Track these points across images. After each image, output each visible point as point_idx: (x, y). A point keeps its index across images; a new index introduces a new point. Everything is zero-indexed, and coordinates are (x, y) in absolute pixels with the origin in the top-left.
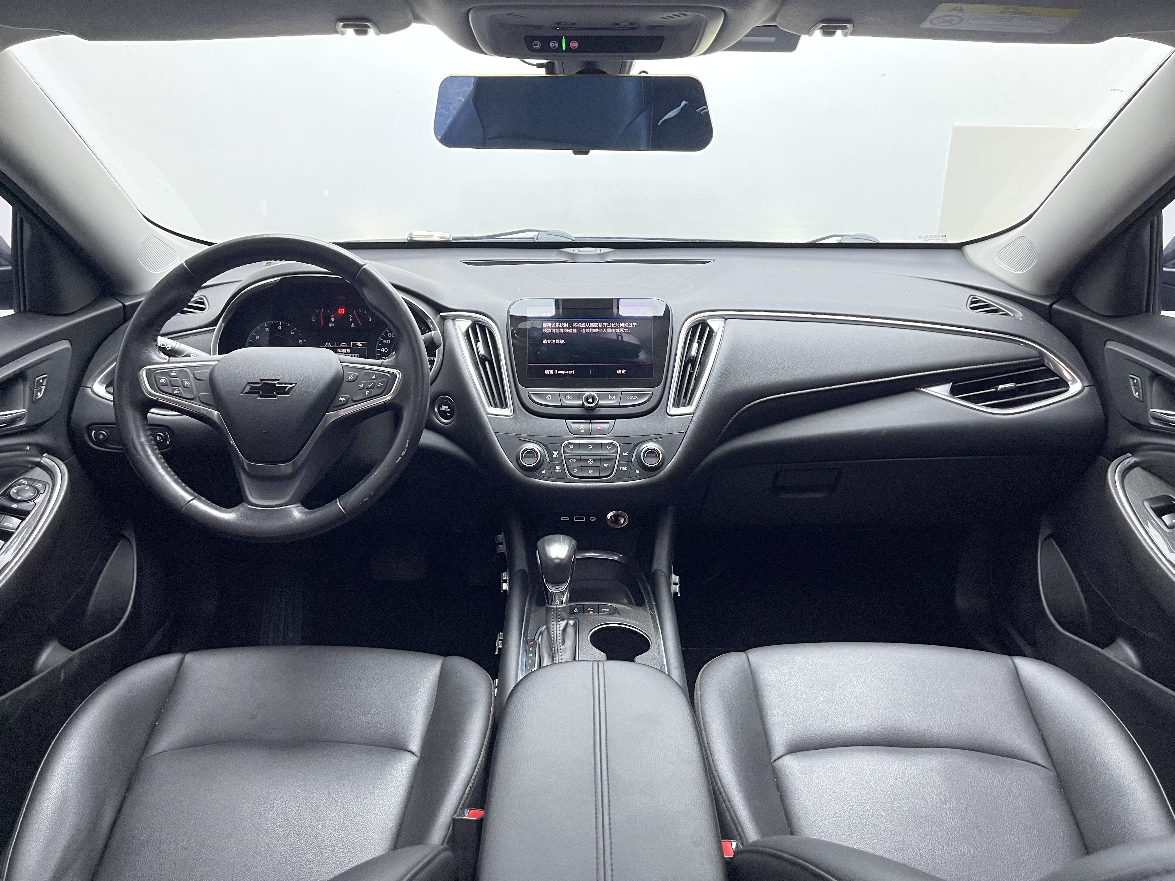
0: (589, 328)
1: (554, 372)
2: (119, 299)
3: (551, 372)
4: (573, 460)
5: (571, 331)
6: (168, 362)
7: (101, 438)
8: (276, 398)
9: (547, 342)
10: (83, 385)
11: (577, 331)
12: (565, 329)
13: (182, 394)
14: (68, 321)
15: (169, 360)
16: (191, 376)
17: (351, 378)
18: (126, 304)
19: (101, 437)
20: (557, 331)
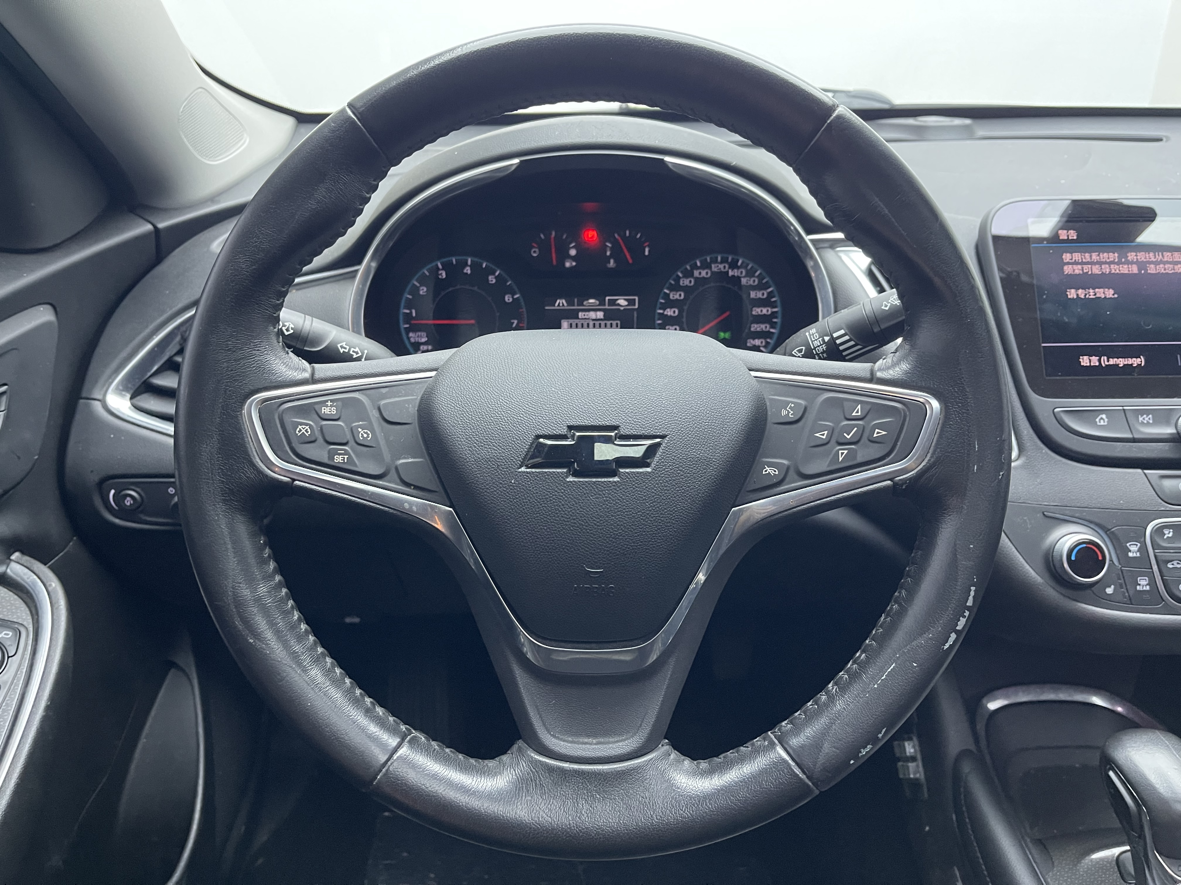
0: (1161, 262)
1: (1099, 361)
2: (147, 217)
3: (1095, 361)
4: (1175, 562)
5: (1124, 269)
6: (313, 380)
7: (128, 504)
8: (616, 479)
9: (1077, 295)
10: (84, 395)
11: (1140, 270)
12: (1112, 266)
13: (356, 465)
14: (47, 264)
15: (313, 374)
16: (374, 414)
17: (788, 413)
18: (161, 225)
19: (128, 502)
20: (1096, 270)
